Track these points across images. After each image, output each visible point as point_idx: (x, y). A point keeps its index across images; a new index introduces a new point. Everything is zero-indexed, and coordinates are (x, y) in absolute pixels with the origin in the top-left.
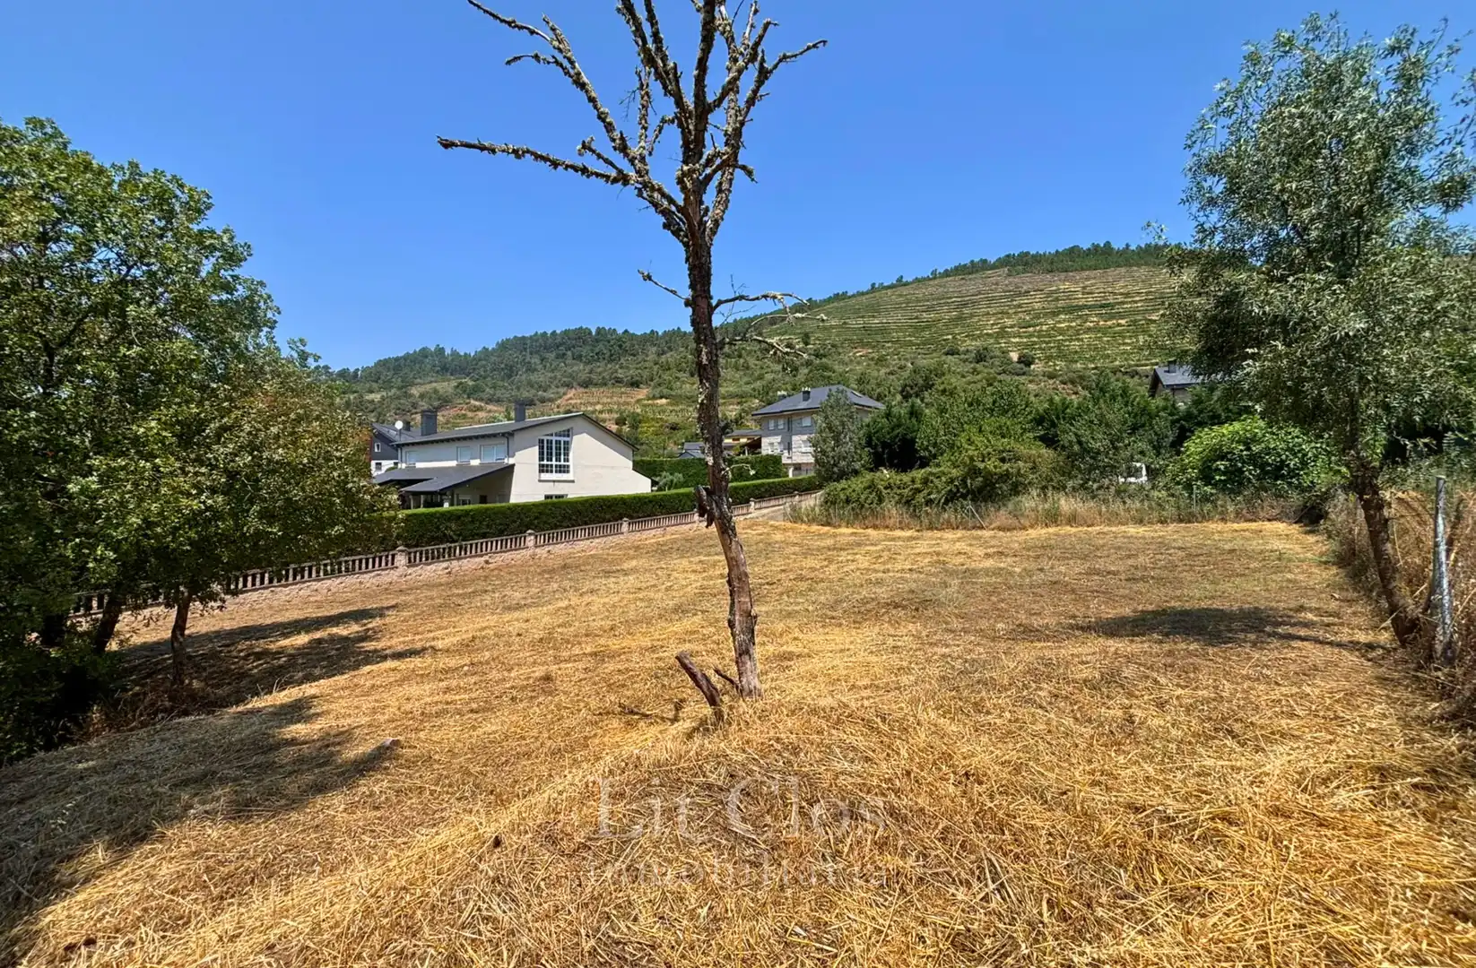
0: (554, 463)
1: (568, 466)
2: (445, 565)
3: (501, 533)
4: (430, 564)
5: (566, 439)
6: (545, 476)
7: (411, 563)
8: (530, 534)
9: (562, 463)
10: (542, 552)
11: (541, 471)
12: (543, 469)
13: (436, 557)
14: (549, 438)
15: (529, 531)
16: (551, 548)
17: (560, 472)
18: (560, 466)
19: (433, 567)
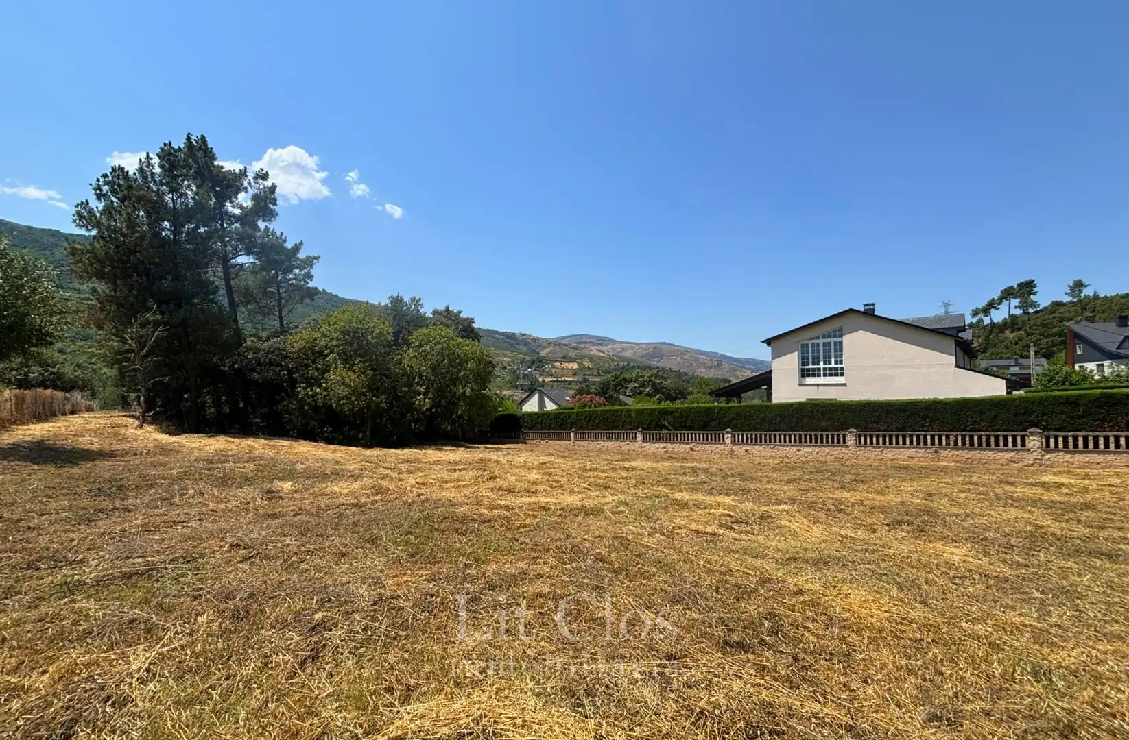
0: (822, 365)
1: (842, 369)
2: (663, 445)
3: (703, 428)
4: (654, 443)
5: (838, 339)
6: (809, 380)
7: (644, 441)
8: (728, 432)
9: (833, 365)
10: (740, 449)
11: (803, 376)
12: (805, 373)
13: (660, 439)
14: (815, 341)
15: (729, 430)
16: (748, 448)
17: (831, 375)
18: (831, 369)
19: (657, 445)
